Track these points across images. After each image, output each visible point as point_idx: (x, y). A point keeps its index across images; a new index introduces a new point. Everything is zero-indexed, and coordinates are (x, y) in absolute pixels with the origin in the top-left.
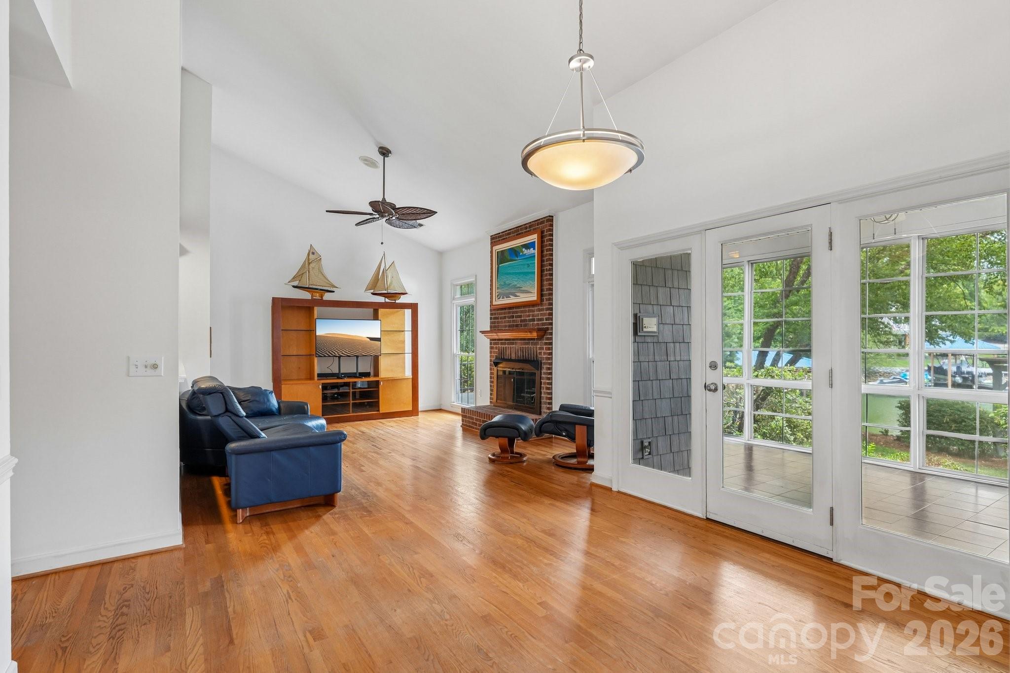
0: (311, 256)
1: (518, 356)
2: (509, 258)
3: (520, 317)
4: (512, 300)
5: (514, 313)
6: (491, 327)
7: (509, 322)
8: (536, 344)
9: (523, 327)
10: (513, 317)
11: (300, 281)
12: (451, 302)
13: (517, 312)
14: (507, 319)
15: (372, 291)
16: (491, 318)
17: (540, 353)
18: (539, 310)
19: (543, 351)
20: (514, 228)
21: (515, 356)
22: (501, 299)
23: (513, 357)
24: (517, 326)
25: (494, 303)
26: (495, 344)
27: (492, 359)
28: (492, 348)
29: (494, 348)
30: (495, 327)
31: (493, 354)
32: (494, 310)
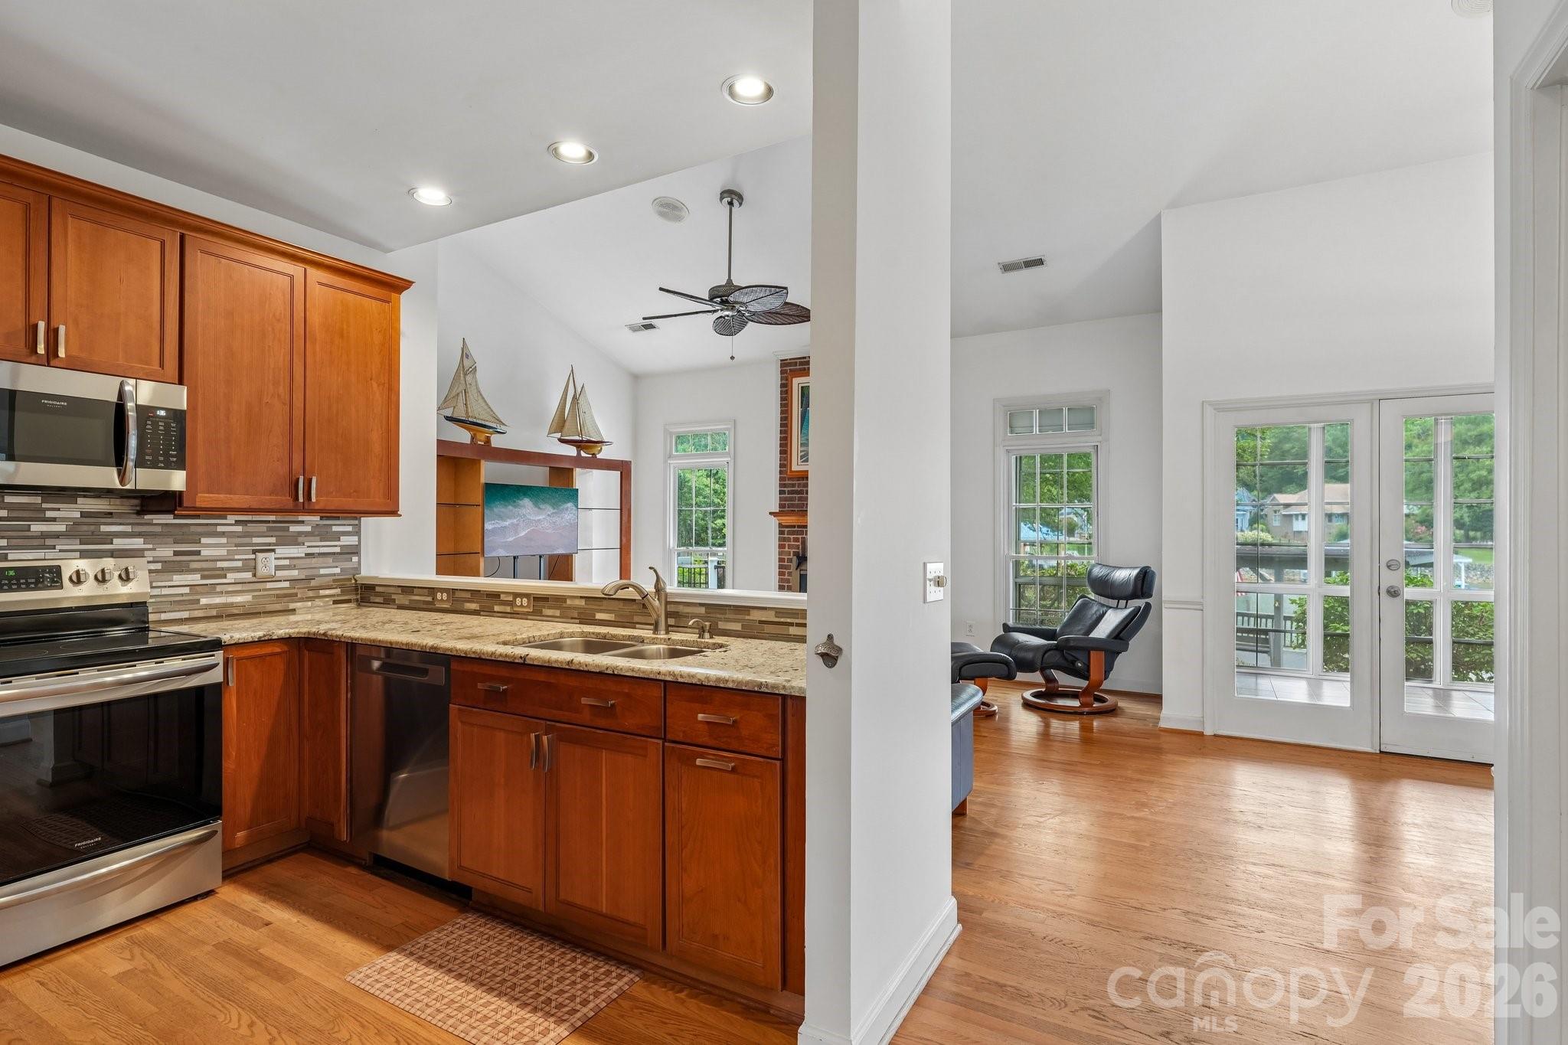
0: (467, 363)
6: (781, 506)
11: (454, 407)
12: (665, 462)
15: (558, 435)
16: (781, 492)
25: (795, 468)
26: (793, 533)
27: (786, 557)
28: (784, 539)
29: (789, 540)
30: (793, 506)
31: (787, 549)
32: (789, 479)
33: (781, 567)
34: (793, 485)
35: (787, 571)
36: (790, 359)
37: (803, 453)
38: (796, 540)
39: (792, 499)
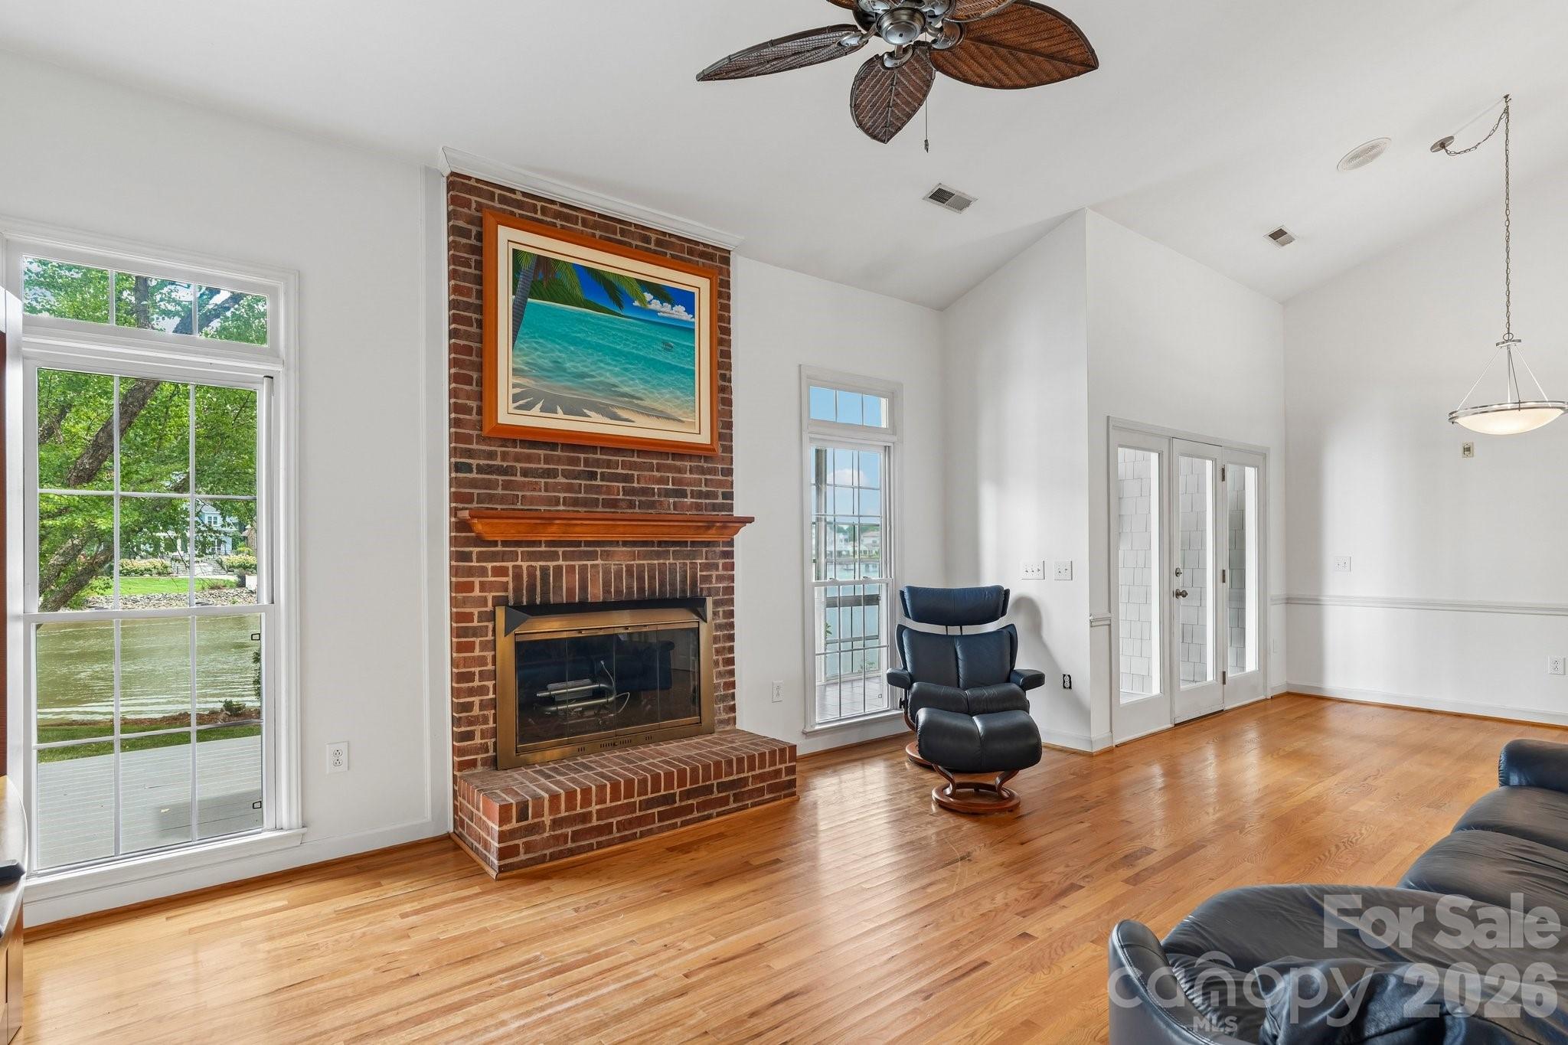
1: (618, 591)
2: (578, 292)
3: (627, 478)
4: (594, 424)
5: (598, 463)
7: (569, 488)
8: (693, 555)
9: (637, 510)
10: (592, 476)
13: (609, 464)
14: (561, 480)
16: (457, 467)
17: (707, 579)
18: (703, 471)
19: (714, 573)
20: (593, 214)
21: (607, 591)
22: (536, 411)
23: (595, 593)
24: (613, 504)
25: (503, 418)
26: (493, 557)
27: (476, 611)
28: (470, 572)
29: (483, 572)
30: (491, 498)
31: (477, 593)
32: (482, 439)
33: (457, 633)
34: (491, 455)
35: (477, 640)
36: (478, 181)
37: (518, 390)
38: (500, 572)
39: (488, 485)
